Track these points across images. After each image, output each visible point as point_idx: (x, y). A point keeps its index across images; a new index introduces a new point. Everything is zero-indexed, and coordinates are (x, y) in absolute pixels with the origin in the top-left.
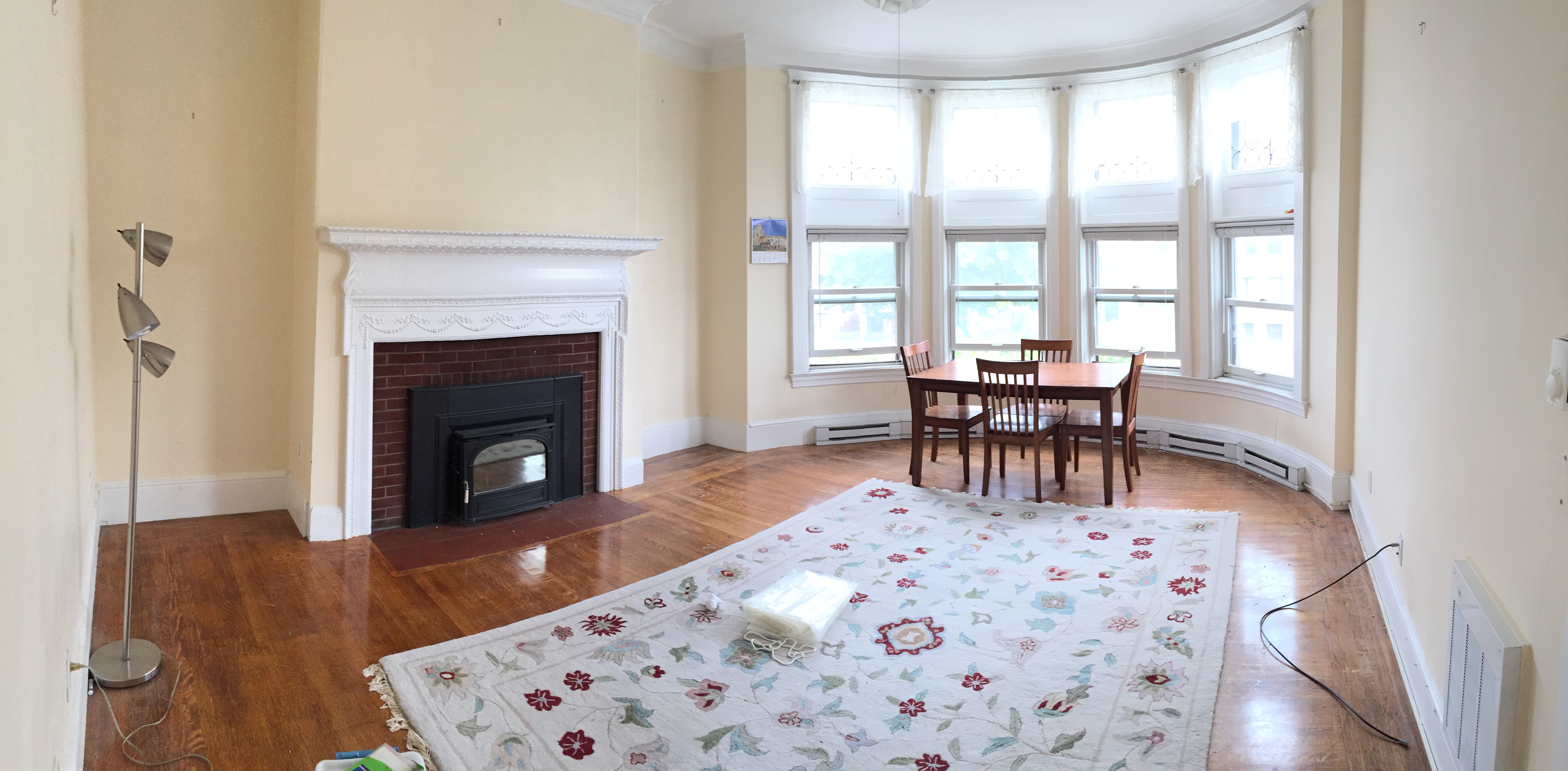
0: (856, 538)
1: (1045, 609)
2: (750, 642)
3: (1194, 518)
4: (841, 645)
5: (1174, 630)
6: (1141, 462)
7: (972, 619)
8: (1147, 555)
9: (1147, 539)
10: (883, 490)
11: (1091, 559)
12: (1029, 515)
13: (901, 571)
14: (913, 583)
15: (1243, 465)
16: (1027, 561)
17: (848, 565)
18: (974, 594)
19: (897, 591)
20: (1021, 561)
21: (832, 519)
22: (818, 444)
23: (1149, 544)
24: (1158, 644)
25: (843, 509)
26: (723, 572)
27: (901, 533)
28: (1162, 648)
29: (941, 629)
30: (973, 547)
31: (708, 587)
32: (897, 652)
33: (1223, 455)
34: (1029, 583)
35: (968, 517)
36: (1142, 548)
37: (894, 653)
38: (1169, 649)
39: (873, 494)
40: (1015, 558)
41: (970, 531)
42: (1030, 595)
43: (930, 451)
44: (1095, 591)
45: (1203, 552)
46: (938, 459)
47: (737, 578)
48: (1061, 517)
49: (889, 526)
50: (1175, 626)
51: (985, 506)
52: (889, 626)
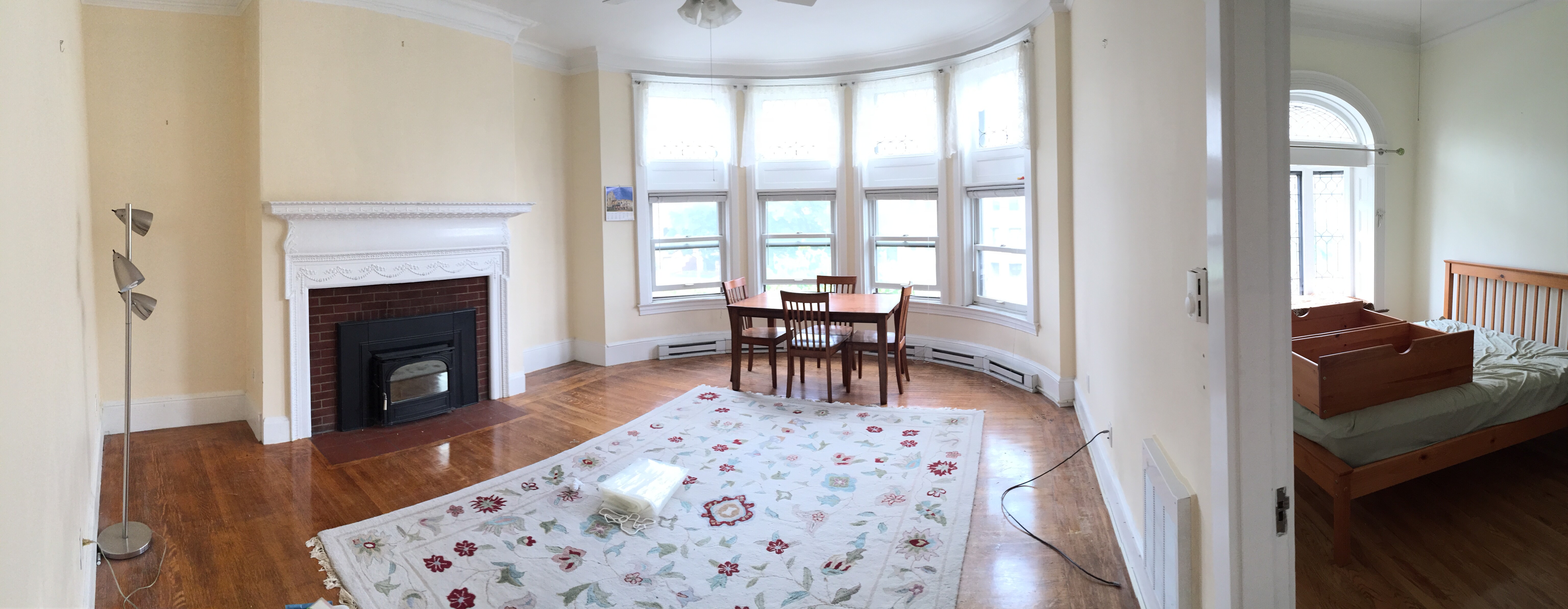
0: (689, 432)
1: (832, 488)
2: (604, 516)
3: (950, 414)
4: (675, 519)
5: (932, 504)
6: (910, 371)
7: (776, 496)
8: (913, 444)
9: (913, 431)
10: (710, 393)
11: (869, 448)
12: (823, 413)
13: (723, 458)
14: (732, 468)
15: (989, 373)
16: (820, 449)
17: (682, 454)
18: (778, 476)
19: (720, 475)
20: (815, 449)
21: (670, 418)
22: (661, 358)
23: (915, 435)
24: (920, 515)
25: (679, 409)
26: (584, 461)
27: (723, 428)
28: (923, 518)
29: (752, 505)
30: (779, 439)
31: (572, 473)
32: (718, 523)
33: (973, 366)
34: (822, 467)
35: (775, 415)
36: (909, 438)
37: (716, 525)
38: (928, 518)
39: (702, 397)
40: (811, 447)
41: (776, 425)
42: (821, 476)
43: (747, 363)
44: (871, 473)
45: (956, 441)
46: (754, 369)
47: (595, 465)
48: (846, 414)
49: (714, 422)
50: (933, 500)
51: (788, 406)
52: (713, 503)
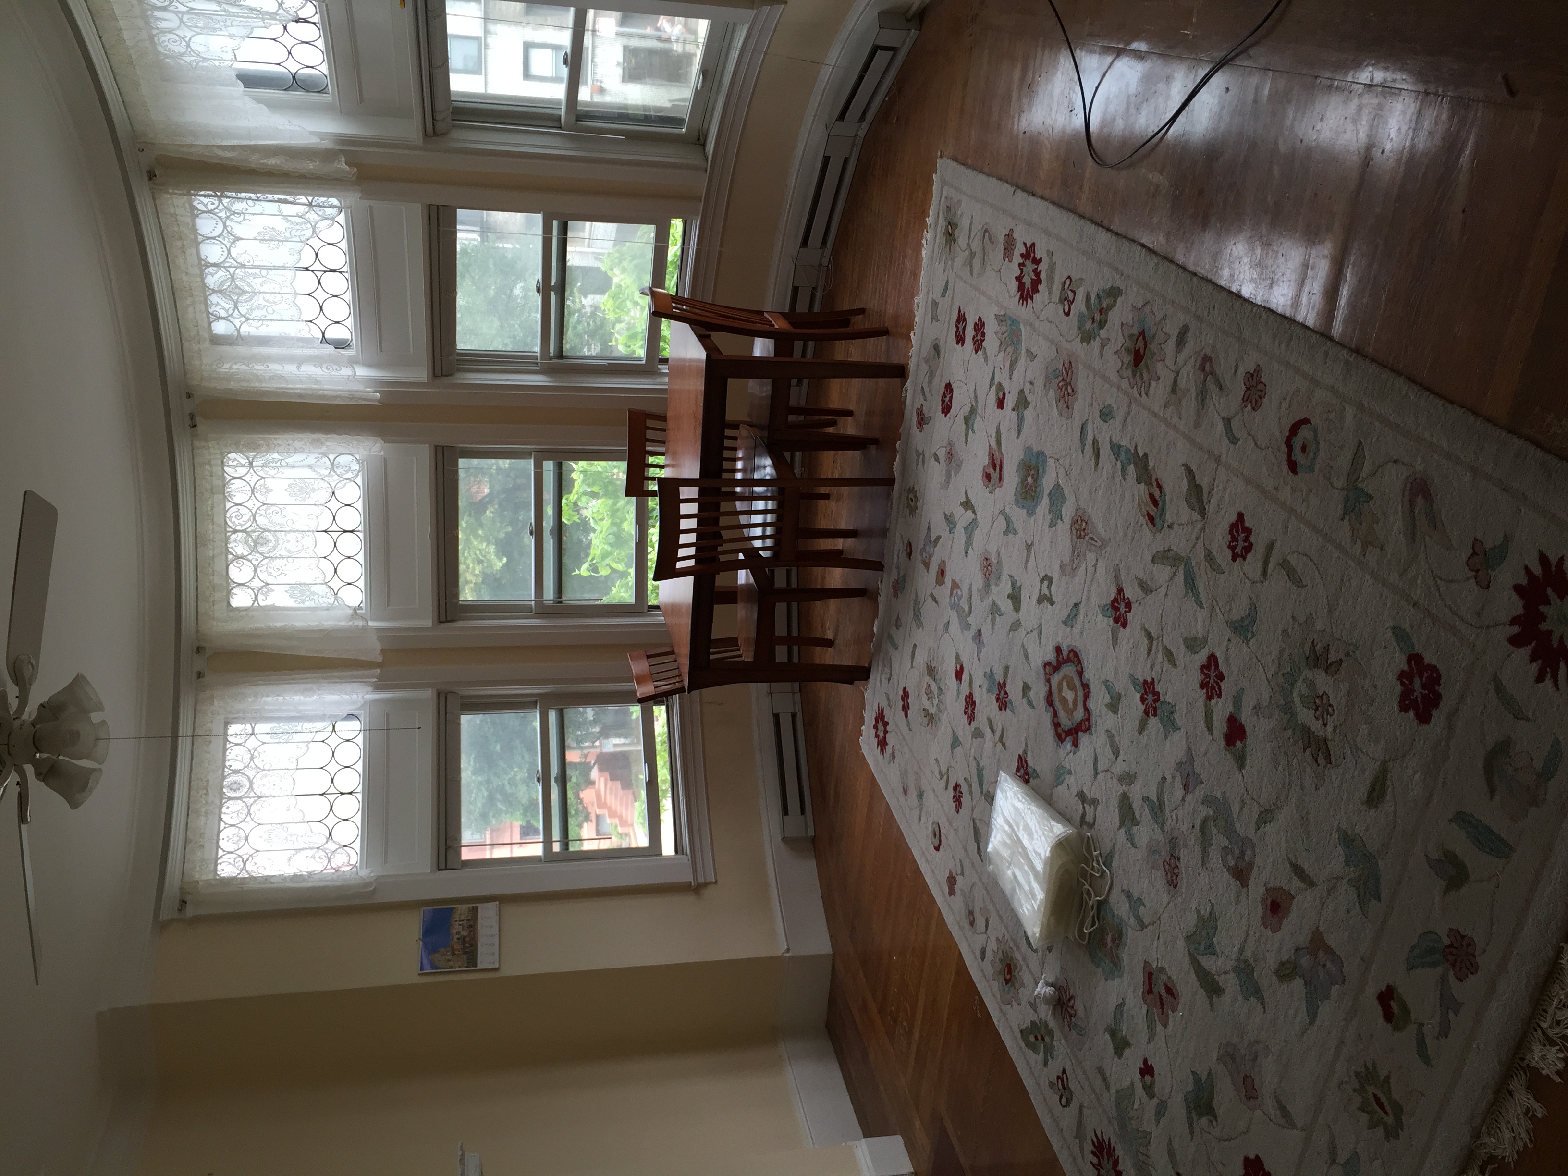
0: (944, 771)
1: (1038, 497)
2: (1090, 933)
3: (935, 238)
4: (1081, 796)
5: (1083, 308)
6: (846, 305)
7: (1046, 604)
8: (980, 326)
9: (958, 321)
10: (876, 727)
11: (978, 417)
12: (912, 500)
13: (986, 704)
14: (1002, 686)
15: (865, 125)
16: (974, 512)
17: (981, 785)
18: (1015, 598)
19: (1012, 711)
20: (974, 520)
21: (921, 811)
22: (811, 833)
23: (965, 320)
24: (1098, 338)
25: (905, 792)
26: (1007, 981)
27: (936, 702)
28: (1103, 333)
29: (1058, 650)
30: (955, 592)
31: (1030, 1003)
32: (1087, 716)
33: (846, 160)
34: (1003, 512)
35: (913, 596)
36: (970, 332)
37: (1088, 719)
38: (1106, 322)
39: (882, 744)
40: (970, 529)
41: (932, 595)
42: (1018, 514)
43: (818, 649)
44: (1021, 419)
45: (987, 234)
46: (830, 635)
47: (1012, 958)
48: (917, 451)
49: (926, 720)
50: (1079, 305)
51: (898, 568)
52: (1056, 725)
